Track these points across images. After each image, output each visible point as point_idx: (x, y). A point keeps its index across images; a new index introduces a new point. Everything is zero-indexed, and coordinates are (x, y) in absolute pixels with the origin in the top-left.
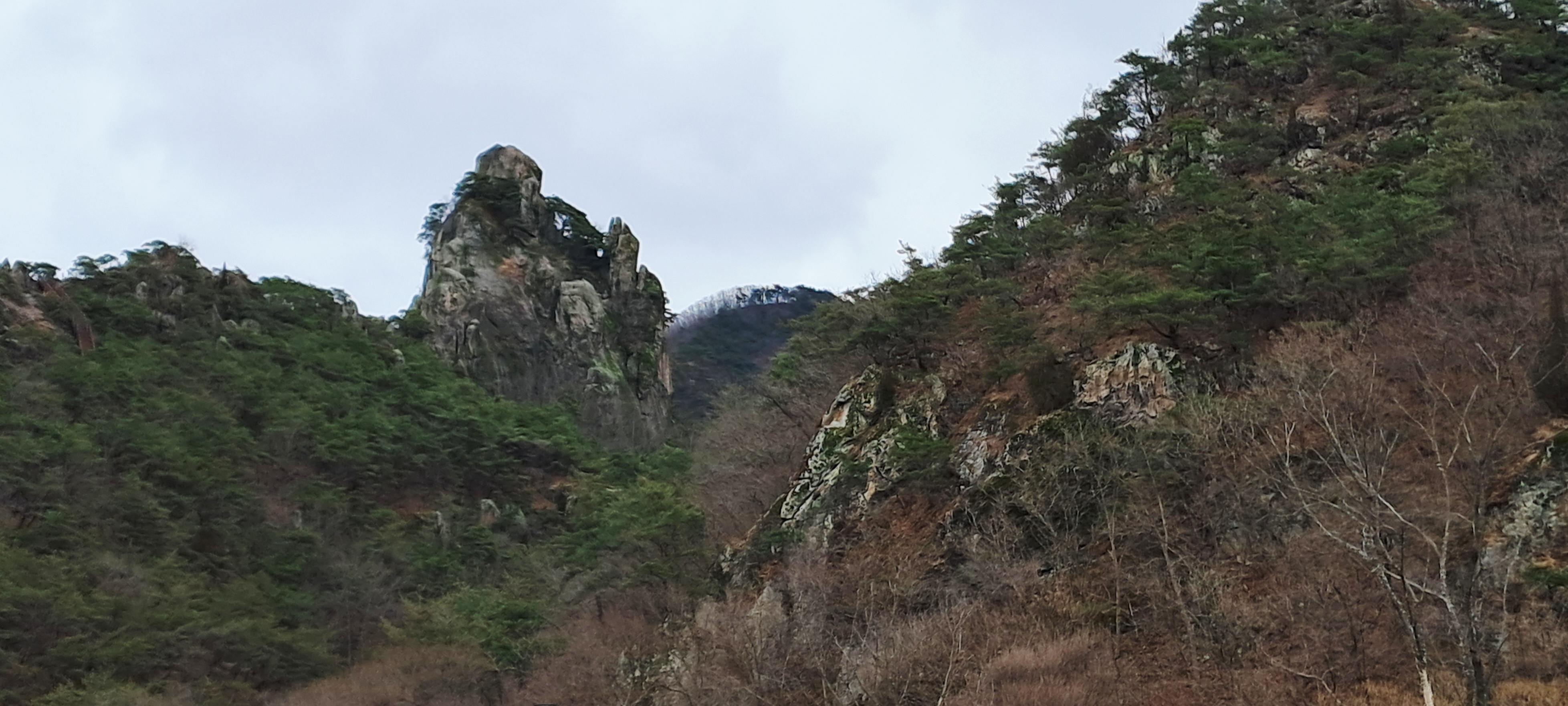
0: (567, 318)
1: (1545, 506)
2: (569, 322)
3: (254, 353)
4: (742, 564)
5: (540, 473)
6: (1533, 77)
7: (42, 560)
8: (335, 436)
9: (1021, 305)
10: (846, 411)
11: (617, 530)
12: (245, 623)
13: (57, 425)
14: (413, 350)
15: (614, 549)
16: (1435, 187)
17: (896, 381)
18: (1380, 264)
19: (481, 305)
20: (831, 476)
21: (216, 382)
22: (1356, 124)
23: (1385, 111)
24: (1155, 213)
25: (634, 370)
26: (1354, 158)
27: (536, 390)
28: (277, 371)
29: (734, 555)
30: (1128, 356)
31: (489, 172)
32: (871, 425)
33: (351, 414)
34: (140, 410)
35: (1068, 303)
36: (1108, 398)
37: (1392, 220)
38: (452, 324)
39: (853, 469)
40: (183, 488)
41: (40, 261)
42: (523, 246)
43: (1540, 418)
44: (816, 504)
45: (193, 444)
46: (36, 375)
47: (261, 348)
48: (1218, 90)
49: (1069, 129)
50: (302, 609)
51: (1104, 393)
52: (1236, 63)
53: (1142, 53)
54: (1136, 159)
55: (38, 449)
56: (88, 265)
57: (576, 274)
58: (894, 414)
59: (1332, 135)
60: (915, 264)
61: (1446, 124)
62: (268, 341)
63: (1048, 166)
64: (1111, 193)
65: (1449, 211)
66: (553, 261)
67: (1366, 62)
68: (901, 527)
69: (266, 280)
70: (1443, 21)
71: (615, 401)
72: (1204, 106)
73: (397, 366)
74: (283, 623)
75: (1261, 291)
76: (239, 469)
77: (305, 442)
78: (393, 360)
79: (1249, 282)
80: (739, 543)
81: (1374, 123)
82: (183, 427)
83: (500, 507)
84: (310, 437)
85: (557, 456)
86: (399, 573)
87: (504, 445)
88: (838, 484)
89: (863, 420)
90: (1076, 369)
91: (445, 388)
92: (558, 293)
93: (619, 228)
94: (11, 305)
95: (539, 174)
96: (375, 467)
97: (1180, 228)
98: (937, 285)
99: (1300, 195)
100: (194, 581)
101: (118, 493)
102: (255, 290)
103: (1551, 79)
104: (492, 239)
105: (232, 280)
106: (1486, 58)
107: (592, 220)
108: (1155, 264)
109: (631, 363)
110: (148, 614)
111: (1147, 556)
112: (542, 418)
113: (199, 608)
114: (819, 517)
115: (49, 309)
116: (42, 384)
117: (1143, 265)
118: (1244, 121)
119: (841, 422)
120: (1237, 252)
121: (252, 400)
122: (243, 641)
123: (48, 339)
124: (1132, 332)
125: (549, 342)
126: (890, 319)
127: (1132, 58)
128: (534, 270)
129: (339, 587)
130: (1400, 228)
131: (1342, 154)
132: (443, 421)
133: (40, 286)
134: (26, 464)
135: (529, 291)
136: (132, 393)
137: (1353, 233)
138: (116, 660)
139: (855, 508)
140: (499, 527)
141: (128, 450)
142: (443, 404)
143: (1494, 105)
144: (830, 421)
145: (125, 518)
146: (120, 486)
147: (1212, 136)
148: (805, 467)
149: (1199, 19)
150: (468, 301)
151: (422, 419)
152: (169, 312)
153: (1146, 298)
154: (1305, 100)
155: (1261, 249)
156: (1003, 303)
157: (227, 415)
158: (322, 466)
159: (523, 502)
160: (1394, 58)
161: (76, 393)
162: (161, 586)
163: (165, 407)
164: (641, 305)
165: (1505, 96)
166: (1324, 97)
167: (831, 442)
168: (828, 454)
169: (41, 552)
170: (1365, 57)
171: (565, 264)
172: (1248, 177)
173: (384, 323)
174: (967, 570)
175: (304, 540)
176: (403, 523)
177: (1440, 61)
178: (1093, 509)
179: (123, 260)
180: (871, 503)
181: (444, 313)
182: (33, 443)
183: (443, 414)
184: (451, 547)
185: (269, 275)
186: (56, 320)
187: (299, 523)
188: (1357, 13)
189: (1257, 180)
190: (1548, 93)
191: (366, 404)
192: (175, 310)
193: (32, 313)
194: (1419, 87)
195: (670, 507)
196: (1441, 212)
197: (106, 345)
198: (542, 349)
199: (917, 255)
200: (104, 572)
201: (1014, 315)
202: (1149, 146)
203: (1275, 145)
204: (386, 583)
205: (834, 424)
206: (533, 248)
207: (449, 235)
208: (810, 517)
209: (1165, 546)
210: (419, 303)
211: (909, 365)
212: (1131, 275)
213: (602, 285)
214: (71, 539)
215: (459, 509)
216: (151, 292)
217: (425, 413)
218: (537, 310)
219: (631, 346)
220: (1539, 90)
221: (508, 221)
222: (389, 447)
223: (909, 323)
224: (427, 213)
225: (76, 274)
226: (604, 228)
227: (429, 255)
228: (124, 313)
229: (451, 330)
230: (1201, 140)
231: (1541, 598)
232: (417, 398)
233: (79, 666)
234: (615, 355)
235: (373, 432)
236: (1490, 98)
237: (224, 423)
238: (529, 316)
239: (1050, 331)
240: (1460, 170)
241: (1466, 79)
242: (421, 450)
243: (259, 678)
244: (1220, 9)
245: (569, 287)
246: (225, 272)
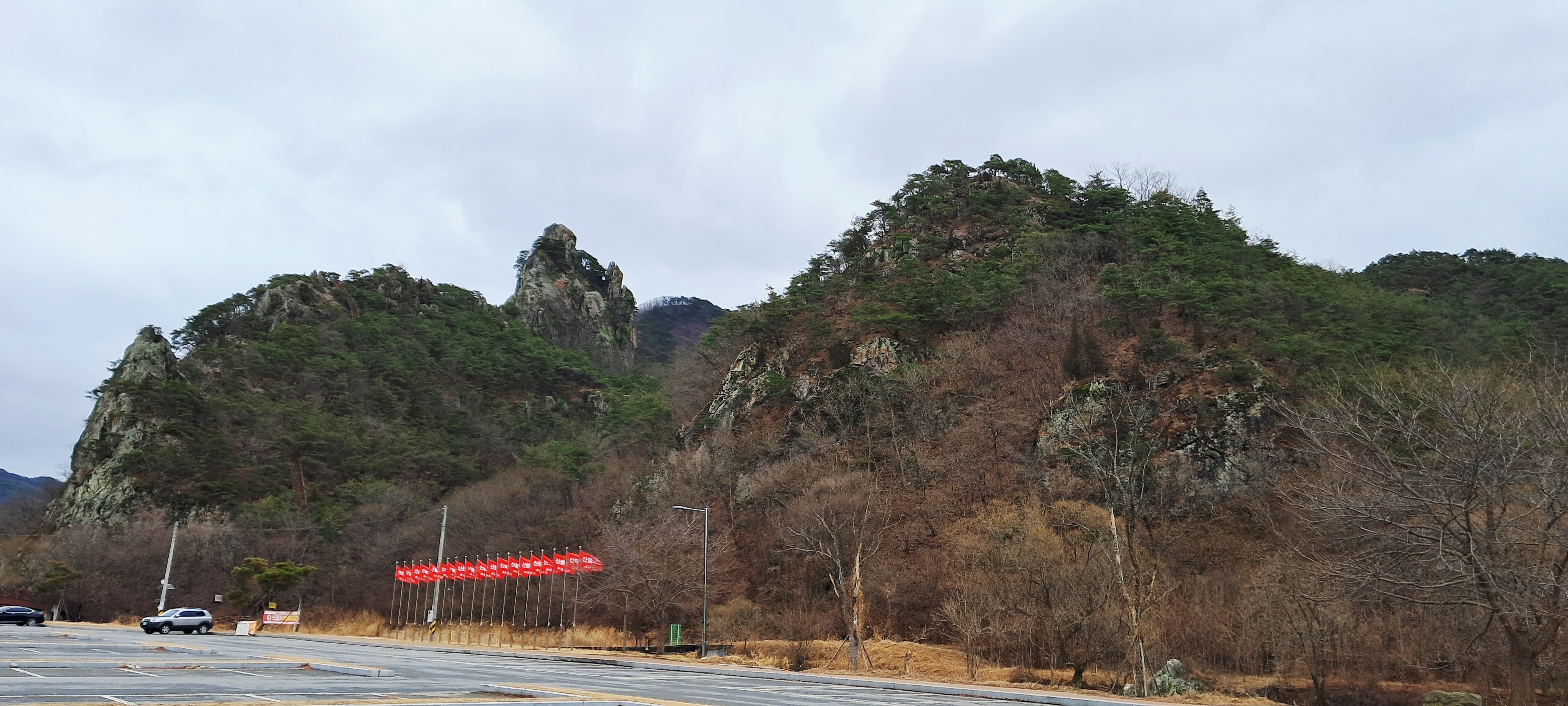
0: (587, 309)
1: (1067, 420)
2: (588, 312)
3: (436, 321)
4: (689, 433)
5: (575, 384)
6: (1060, 222)
7: (339, 419)
8: (476, 363)
9: (825, 317)
10: (742, 363)
11: (628, 416)
12: (434, 453)
13: (342, 353)
14: (513, 322)
15: (627, 424)
16: (1017, 272)
17: (766, 351)
18: (992, 306)
19: (545, 301)
20: (734, 394)
21: (419, 334)
22: (979, 240)
23: (993, 234)
24: (887, 277)
25: (619, 336)
26: (978, 255)
27: (571, 344)
28: (448, 330)
29: (686, 429)
30: (876, 343)
31: (550, 237)
32: (753, 370)
33: (484, 353)
34: (383, 347)
35: (847, 317)
36: (866, 362)
37: (998, 286)
38: (531, 310)
39: (745, 391)
40: (404, 386)
41: (331, 272)
42: (566, 273)
43: (1066, 380)
44: (726, 406)
45: (408, 365)
46: (331, 328)
47: (440, 319)
48: (917, 221)
49: (845, 234)
50: (461, 447)
51: (864, 360)
52: (925, 208)
53: (882, 201)
54: (878, 251)
55: (335, 365)
56: (355, 274)
57: (592, 288)
58: (765, 365)
59: (969, 244)
60: (773, 295)
61: (1022, 242)
62: (443, 315)
63: (835, 251)
64: (867, 266)
65: (1023, 283)
66: (581, 281)
67: (985, 211)
68: (767, 419)
69: (441, 285)
70: (1020, 194)
71: (609, 350)
72: (910, 227)
73: (506, 329)
74: (452, 453)
75: (938, 316)
76: (430, 378)
77: (462, 365)
78: (503, 327)
79: (932, 311)
80: (688, 424)
81: (988, 240)
82: (404, 356)
83: (556, 400)
84: (464, 363)
85: (583, 376)
86: (508, 430)
87: (558, 370)
88: (737, 397)
89: (749, 368)
90: (851, 348)
91: (529, 341)
92: (583, 297)
93: (613, 266)
94: (318, 293)
95: (575, 239)
96: (496, 379)
97: (899, 285)
98: (785, 306)
99: (954, 272)
100: (410, 431)
101: (372, 387)
102: (436, 290)
103: (1068, 223)
104: (551, 270)
105: (425, 284)
106: (1039, 212)
107: (600, 262)
108: (888, 301)
109: (617, 332)
110: (389, 447)
111: (884, 436)
112: (576, 358)
113: (412, 444)
114: (727, 413)
115: (336, 295)
116: (334, 332)
117: (882, 301)
118: (928, 235)
119: (739, 369)
120: (927, 297)
121: (437, 344)
122: (434, 461)
123: (336, 310)
124: (878, 332)
125: (578, 320)
126: (763, 320)
127: (877, 203)
128: (572, 285)
129: (479, 436)
130: (1002, 290)
131: (973, 253)
132: (528, 357)
133: (331, 284)
134: (328, 371)
135: (568, 295)
136: (378, 339)
137: (979, 291)
138: (375, 469)
139: (745, 409)
140: (555, 410)
141: (376, 366)
142: (528, 349)
143: (1045, 234)
144: (734, 368)
145: (376, 400)
146: (374, 384)
147: (914, 242)
148: (721, 389)
149: (907, 186)
150: (539, 299)
151: (518, 356)
152: (394, 299)
153: (886, 317)
154: (956, 227)
155: (937, 296)
156: (817, 316)
157: (425, 351)
158: (470, 377)
159: (566, 398)
160: (997, 210)
161: (350, 337)
162: (394, 433)
163: (394, 346)
164: (623, 304)
165: (1047, 230)
166: (965, 226)
167: (734, 378)
168: (733, 384)
169: (338, 415)
170: (985, 208)
171: (586, 283)
172: (930, 262)
173: (497, 308)
174: (802, 440)
175: (462, 413)
176: (510, 406)
177: (1019, 212)
178: (859, 414)
179: (372, 272)
180: (753, 407)
181: (527, 304)
182: (331, 361)
183: (529, 354)
184: (532, 418)
185: (442, 283)
186: (340, 301)
187: (458, 405)
188: (981, 188)
189: (935, 263)
190: (1067, 229)
191: (491, 348)
192: (397, 298)
193: (328, 297)
194: (1008, 224)
195: (657, 406)
196: (1020, 283)
197: (366, 314)
198: (574, 324)
199: (774, 291)
200: (367, 425)
201: (823, 322)
202: (885, 245)
203: (943, 248)
204: (502, 435)
205: (736, 369)
206: (571, 274)
207: (530, 266)
208: (723, 412)
209: (893, 432)
210: (514, 299)
211: (772, 343)
212: (877, 305)
213: (605, 294)
214: (351, 409)
215: (537, 401)
216: (385, 289)
217: (520, 353)
218: (573, 305)
219: (618, 324)
220: (1063, 228)
221: (559, 261)
222: (502, 369)
223: (773, 323)
224: (519, 255)
225: (349, 279)
226: (606, 266)
227: (518, 275)
228: (372, 298)
229: (530, 313)
230: (909, 244)
231: (1066, 462)
232: (516, 346)
233: (357, 471)
234: (610, 328)
235: (495, 362)
236: (1041, 231)
237: (423, 355)
238: (569, 307)
239: (838, 330)
240: (1029, 264)
241: (1030, 221)
242: (518, 371)
243: (441, 479)
244: (917, 182)
245: (588, 295)
246: (421, 280)
